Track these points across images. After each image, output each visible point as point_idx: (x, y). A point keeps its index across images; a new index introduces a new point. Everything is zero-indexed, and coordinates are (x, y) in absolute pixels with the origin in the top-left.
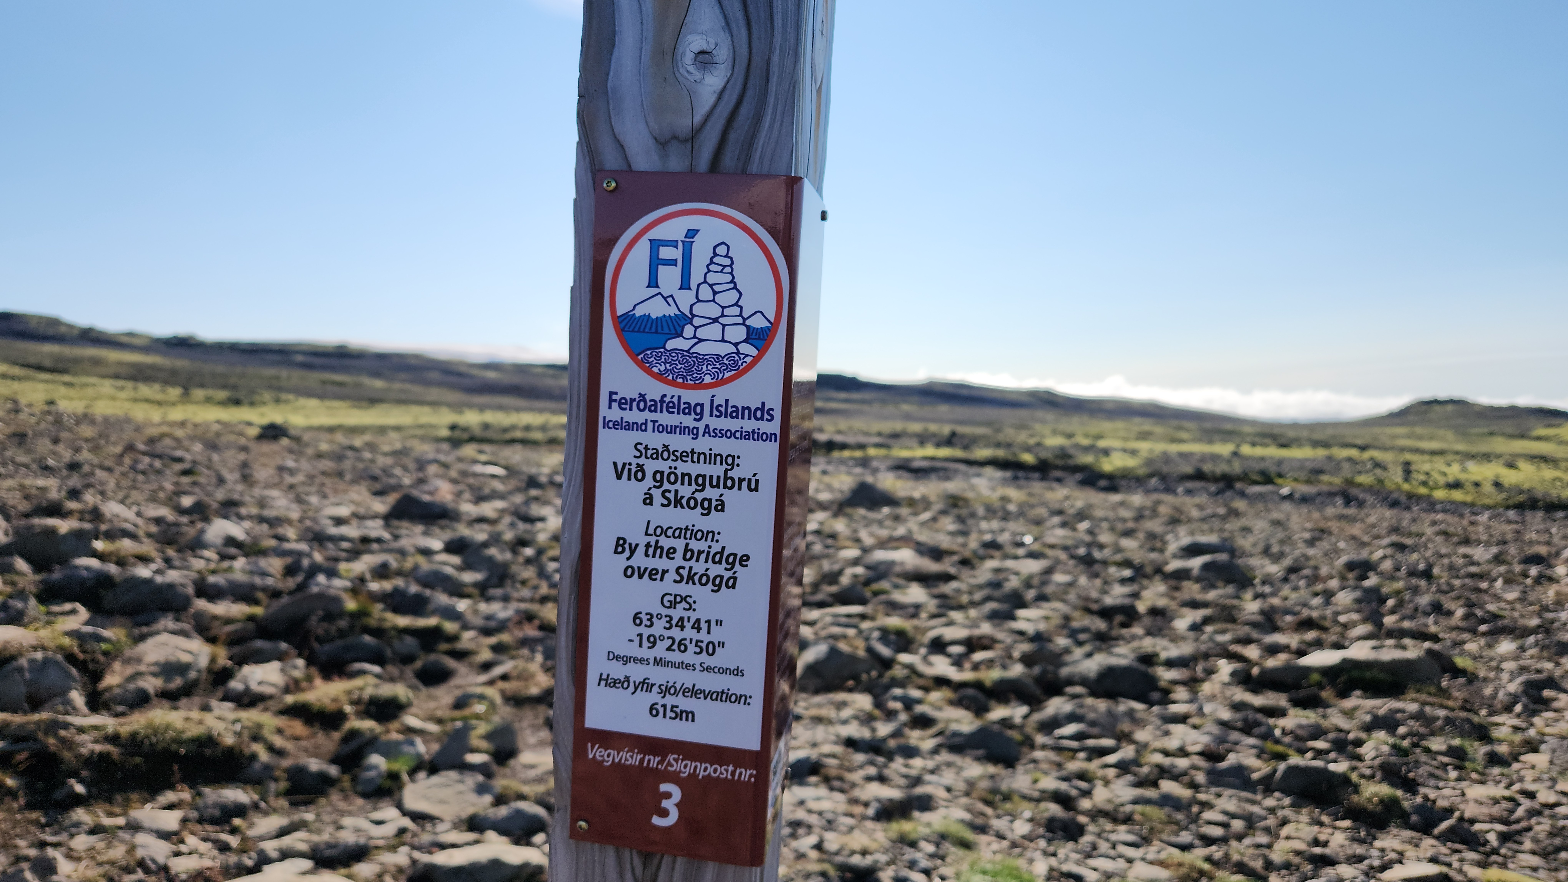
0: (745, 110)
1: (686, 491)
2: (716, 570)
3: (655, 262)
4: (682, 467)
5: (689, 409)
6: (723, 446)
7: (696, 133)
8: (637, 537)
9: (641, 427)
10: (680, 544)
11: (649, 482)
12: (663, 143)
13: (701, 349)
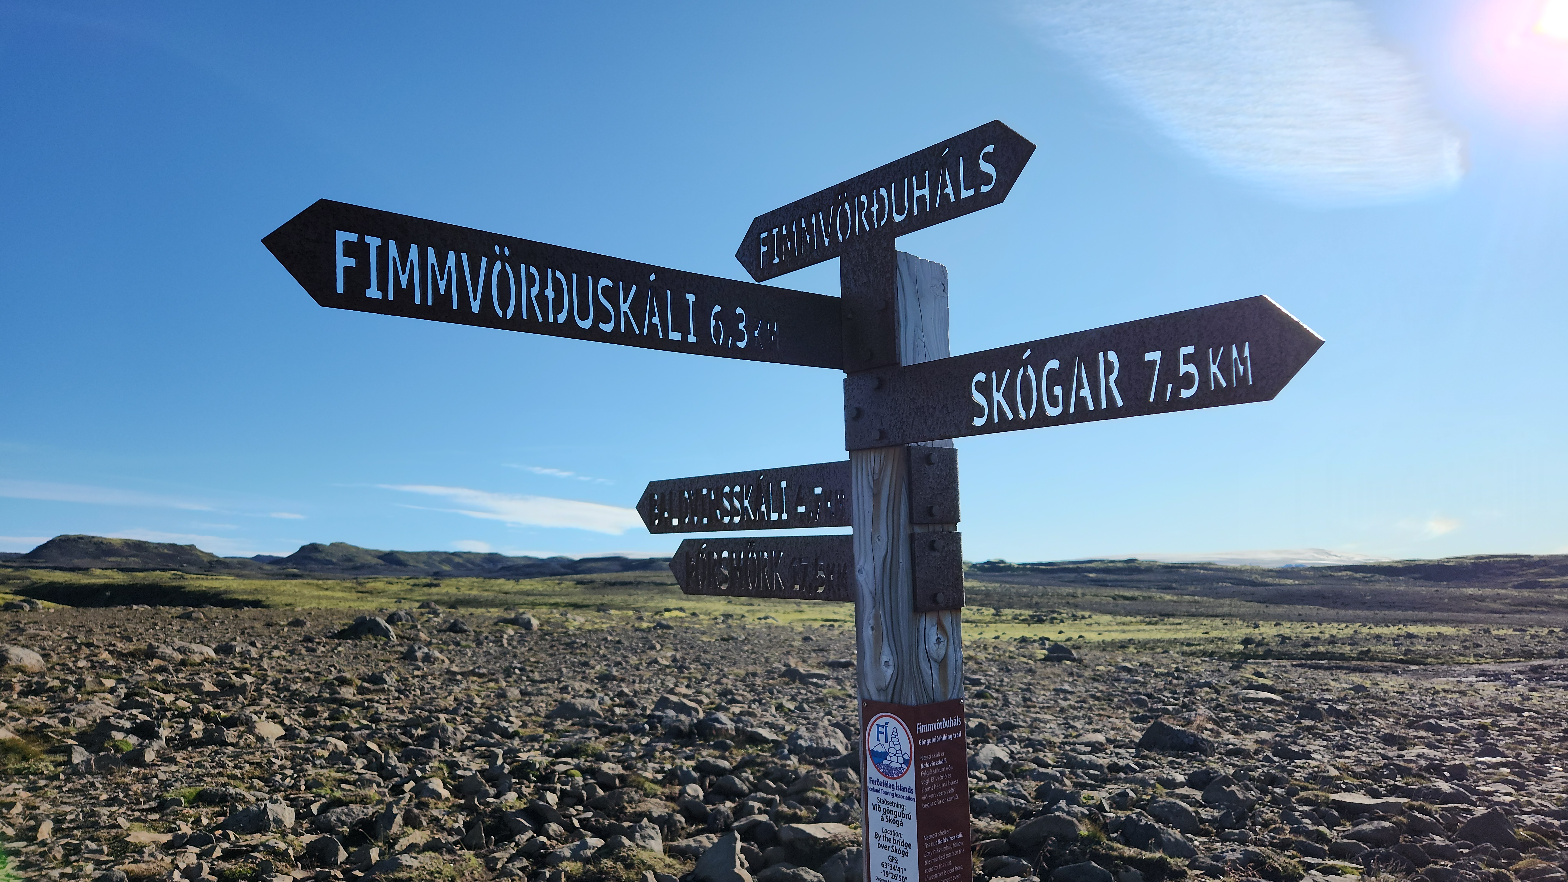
0: (899, 682)
1: (892, 817)
2: (903, 849)
3: (879, 732)
4: (891, 808)
5: (891, 786)
6: (901, 801)
7: (887, 687)
8: (880, 833)
9: (878, 791)
10: (892, 837)
11: (882, 812)
12: (879, 690)
13: (892, 765)
